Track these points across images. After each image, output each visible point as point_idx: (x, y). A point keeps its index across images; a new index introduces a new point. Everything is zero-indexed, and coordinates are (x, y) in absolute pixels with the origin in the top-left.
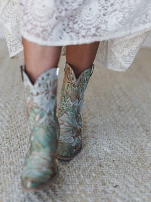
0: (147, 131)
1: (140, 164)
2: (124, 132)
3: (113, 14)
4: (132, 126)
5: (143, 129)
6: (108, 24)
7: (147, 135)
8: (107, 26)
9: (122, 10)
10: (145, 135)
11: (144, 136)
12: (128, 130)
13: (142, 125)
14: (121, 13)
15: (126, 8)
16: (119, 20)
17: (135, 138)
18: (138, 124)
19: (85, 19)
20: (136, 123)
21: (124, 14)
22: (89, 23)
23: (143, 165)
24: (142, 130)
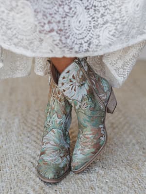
0: (144, 149)
1: (136, 186)
2: (118, 150)
3: (105, 26)
4: (127, 144)
5: (140, 147)
6: (100, 38)
7: (143, 153)
8: (99, 40)
9: (114, 22)
10: (141, 153)
11: (140, 155)
12: (122, 148)
13: (138, 143)
14: (113, 25)
15: (118, 20)
16: (111, 33)
17: (131, 157)
18: (134, 141)
19: (76, 33)
20: (131, 141)
21: (117, 26)
22: (80, 37)
23: (140, 187)
24: (138, 148)
